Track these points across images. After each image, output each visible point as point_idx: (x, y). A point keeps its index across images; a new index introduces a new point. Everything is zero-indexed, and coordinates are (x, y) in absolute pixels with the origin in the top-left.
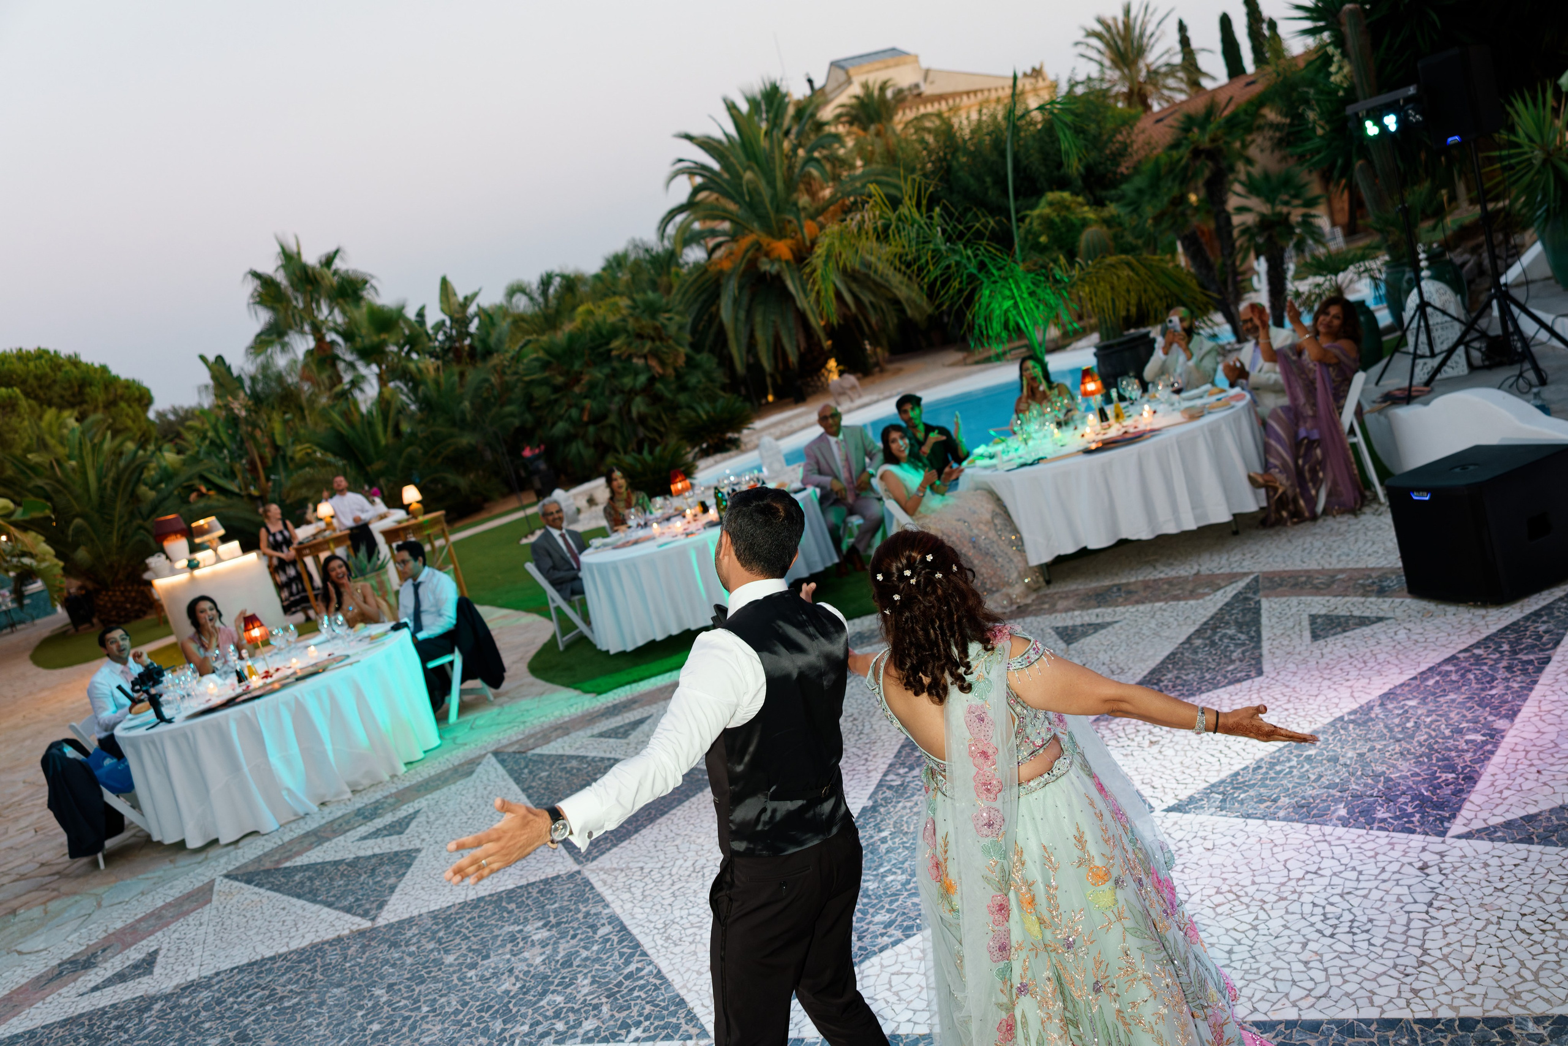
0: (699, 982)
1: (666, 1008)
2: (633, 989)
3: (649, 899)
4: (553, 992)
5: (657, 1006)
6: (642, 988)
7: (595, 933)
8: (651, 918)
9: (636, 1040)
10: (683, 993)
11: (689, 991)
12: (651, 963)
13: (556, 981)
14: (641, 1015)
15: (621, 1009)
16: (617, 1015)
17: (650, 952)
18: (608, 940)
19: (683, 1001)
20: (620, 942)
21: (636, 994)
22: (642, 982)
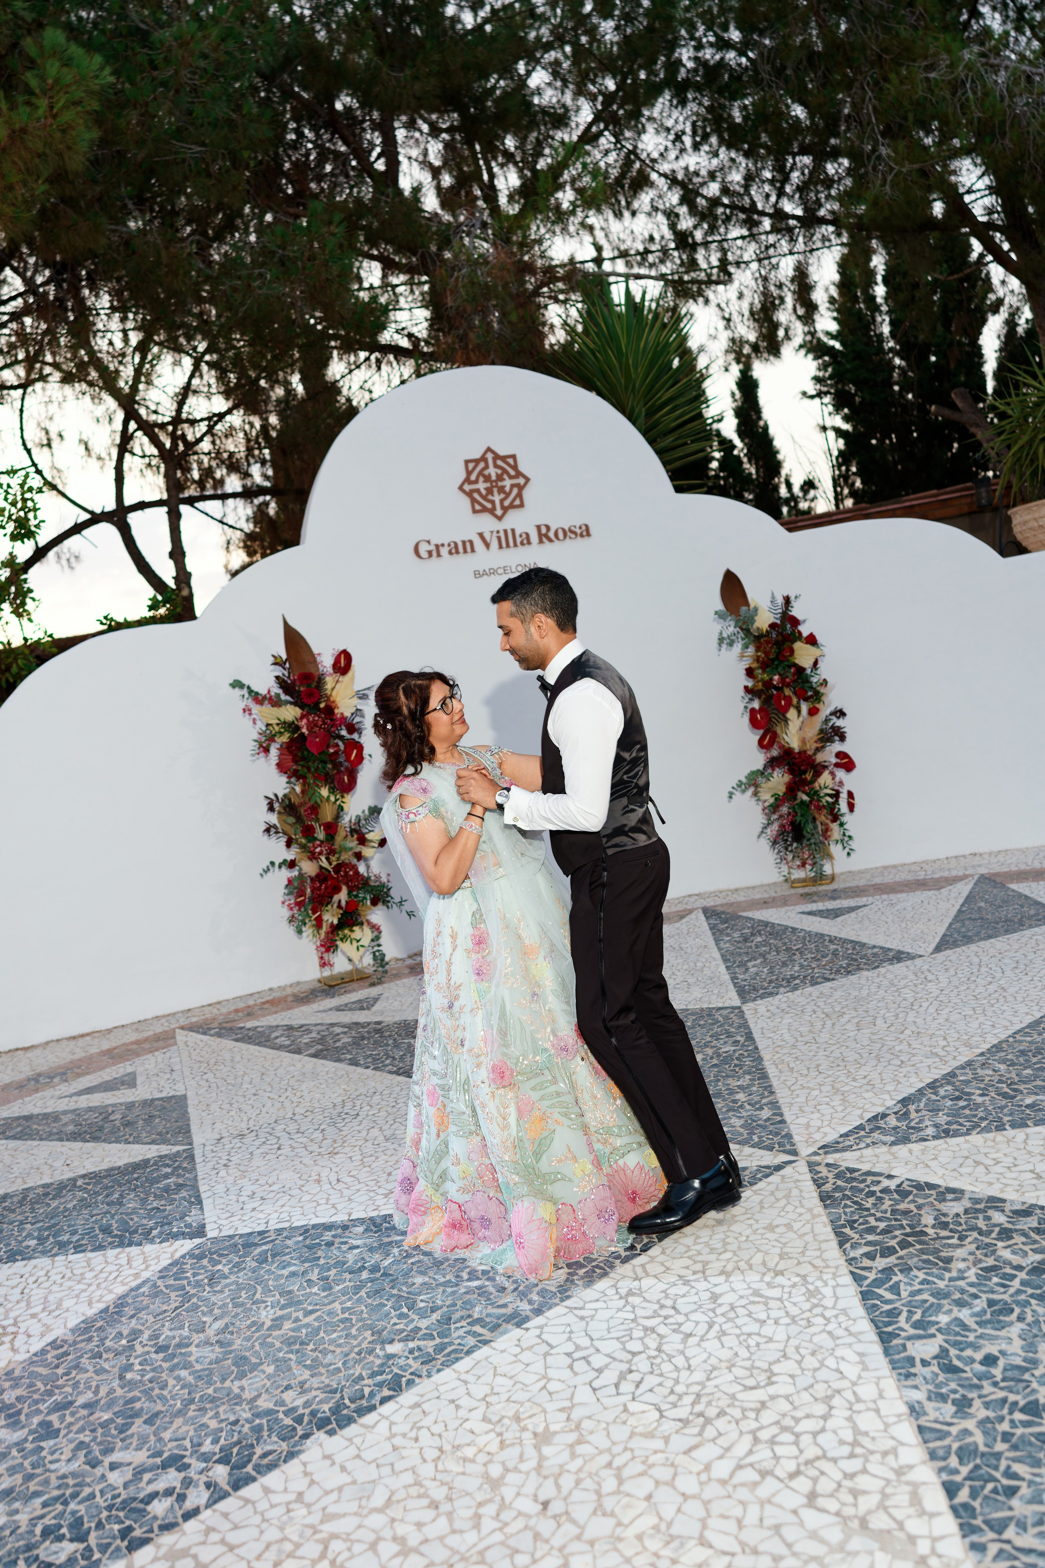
0: (791, 1216)
1: (845, 1197)
2: (885, 1232)
3: (821, 1390)
4: (1019, 1268)
5: (855, 1203)
6: (872, 1230)
7: (943, 1353)
8: (829, 1343)
9: (890, 1177)
10: (819, 1209)
11: (810, 1210)
12: (850, 1261)
13: (1016, 1283)
14: (880, 1199)
15: (906, 1213)
16: (912, 1207)
17: (848, 1279)
18: (917, 1325)
19: (822, 1199)
20: (893, 1314)
21: (882, 1225)
22: (871, 1238)
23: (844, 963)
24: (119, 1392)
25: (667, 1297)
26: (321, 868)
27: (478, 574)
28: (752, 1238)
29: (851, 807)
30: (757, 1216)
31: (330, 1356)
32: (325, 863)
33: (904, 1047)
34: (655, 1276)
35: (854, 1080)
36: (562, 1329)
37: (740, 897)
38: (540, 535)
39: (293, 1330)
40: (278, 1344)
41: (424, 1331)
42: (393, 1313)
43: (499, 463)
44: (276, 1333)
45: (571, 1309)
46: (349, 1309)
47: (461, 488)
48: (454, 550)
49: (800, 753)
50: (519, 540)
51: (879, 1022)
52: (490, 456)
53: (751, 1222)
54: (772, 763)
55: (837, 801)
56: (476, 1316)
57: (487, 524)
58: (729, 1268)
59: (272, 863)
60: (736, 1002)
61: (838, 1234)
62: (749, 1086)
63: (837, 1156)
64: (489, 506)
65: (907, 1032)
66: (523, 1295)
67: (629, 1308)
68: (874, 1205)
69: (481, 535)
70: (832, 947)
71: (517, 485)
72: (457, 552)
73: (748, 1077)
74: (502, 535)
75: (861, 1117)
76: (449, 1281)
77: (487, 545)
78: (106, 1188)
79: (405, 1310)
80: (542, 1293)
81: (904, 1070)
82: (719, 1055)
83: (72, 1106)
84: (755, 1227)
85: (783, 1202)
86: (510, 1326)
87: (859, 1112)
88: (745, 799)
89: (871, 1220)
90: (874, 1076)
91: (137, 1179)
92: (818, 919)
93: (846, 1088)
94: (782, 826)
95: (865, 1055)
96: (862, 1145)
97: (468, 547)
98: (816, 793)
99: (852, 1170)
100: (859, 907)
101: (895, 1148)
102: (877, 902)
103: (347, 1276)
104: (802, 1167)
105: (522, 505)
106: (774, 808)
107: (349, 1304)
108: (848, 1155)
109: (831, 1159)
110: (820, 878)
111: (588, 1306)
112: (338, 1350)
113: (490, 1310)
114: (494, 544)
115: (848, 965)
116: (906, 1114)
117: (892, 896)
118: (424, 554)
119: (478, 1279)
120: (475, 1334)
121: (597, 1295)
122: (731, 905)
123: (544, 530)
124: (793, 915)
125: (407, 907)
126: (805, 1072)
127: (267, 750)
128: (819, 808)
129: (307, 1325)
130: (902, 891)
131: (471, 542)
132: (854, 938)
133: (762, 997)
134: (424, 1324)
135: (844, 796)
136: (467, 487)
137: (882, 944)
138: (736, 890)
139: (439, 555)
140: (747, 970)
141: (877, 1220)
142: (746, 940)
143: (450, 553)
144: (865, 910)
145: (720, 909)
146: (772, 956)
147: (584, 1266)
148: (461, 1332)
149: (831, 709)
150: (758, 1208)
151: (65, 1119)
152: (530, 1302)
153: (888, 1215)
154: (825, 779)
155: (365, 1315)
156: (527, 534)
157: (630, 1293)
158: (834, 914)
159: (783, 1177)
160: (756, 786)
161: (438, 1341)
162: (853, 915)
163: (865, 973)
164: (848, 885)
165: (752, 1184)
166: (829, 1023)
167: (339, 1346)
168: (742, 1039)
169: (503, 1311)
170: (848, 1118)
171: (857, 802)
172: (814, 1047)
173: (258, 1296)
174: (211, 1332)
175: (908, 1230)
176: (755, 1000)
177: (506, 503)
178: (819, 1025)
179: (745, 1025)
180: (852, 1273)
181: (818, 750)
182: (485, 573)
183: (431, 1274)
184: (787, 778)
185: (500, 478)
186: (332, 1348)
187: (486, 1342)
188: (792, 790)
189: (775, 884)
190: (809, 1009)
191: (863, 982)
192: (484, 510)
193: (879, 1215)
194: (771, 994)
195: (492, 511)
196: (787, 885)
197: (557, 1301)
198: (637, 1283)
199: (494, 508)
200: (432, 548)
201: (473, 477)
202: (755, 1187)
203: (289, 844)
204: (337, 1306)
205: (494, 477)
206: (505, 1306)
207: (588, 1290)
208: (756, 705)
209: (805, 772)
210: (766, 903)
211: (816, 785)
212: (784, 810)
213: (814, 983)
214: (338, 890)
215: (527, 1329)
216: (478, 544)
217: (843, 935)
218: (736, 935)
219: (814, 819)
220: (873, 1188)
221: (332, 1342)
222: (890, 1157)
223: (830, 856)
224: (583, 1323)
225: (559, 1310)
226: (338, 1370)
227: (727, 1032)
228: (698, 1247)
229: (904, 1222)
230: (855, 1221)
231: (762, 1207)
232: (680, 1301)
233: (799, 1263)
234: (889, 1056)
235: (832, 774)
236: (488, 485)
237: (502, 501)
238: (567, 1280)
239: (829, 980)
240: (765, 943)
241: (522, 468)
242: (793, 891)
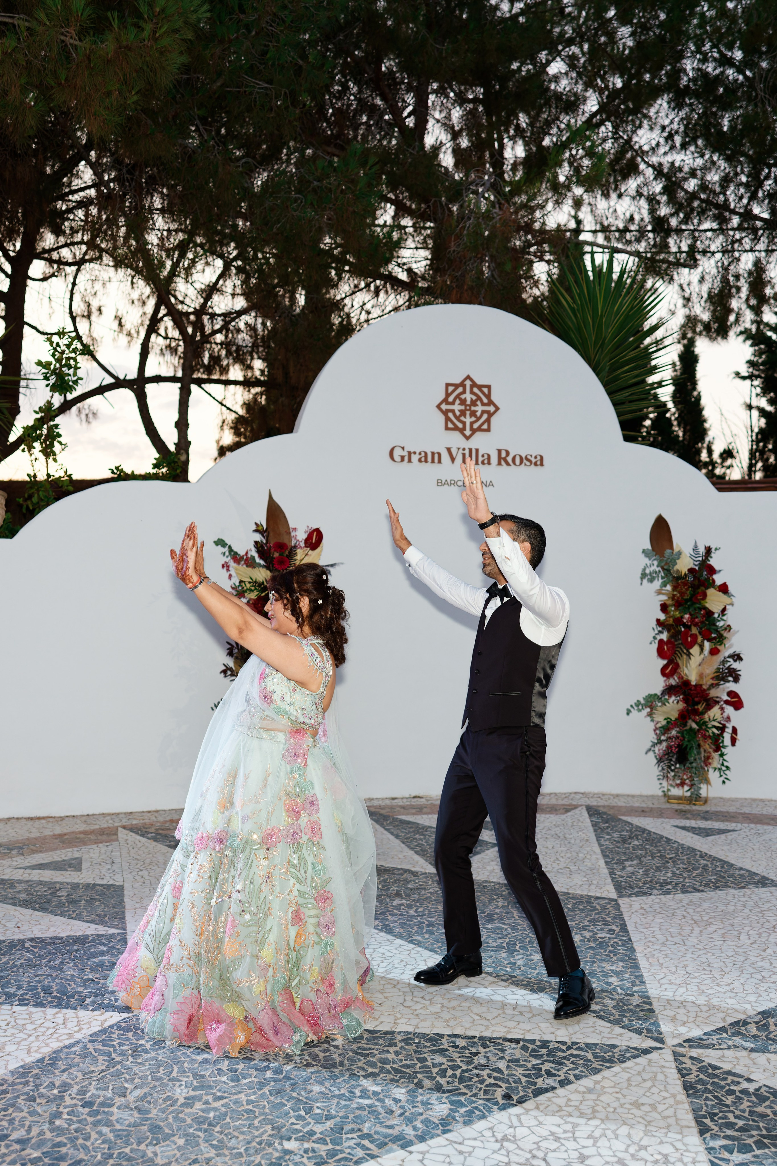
0: (656, 1097)
1: (706, 1090)
2: (742, 1129)
5: (716, 1097)
6: (730, 1125)
9: (748, 1080)
10: (682, 1096)
11: (674, 1096)
12: (710, 1150)
14: (739, 1098)
15: (763, 1116)
16: (769, 1111)
19: (685, 1088)
21: (740, 1123)
22: (729, 1132)
23: (713, 878)
24: (48, 1135)
25: (539, 1148)
27: (440, 483)
28: (619, 1110)
29: (733, 741)
30: (625, 1091)
31: (233, 1141)
33: (766, 964)
34: (528, 1127)
35: (719, 985)
36: (442, 1158)
37: (621, 803)
38: (500, 458)
39: (203, 1111)
40: (189, 1121)
41: (318, 1135)
42: (292, 1114)
43: (476, 390)
44: (188, 1110)
45: (452, 1142)
46: (253, 1102)
47: (439, 407)
48: (424, 458)
49: (696, 686)
50: (480, 459)
51: (744, 937)
52: (468, 383)
53: (619, 1096)
54: (670, 690)
55: (722, 734)
56: (365, 1131)
57: (455, 440)
58: (597, 1134)
60: (613, 895)
61: (699, 1123)
62: (622, 972)
63: (701, 1051)
64: (460, 425)
65: (769, 951)
66: (409, 1121)
67: (503, 1152)
68: (734, 1103)
69: (449, 450)
70: (703, 862)
71: (488, 412)
72: (426, 461)
73: (621, 964)
74: (467, 452)
75: (724, 1020)
76: (343, 1095)
77: (453, 459)
78: (50, 953)
79: (302, 1113)
80: (426, 1122)
81: (765, 985)
82: (596, 939)
83: (26, 877)
84: (623, 1101)
85: (649, 1084)
86: (395, 1146)
87: (722, 1015)
88: (641, 717)
89: (730, 1115)
90: (737, 984)
91: (76, 951)
92: (690, 834)
93: (711, 991)
94: (669, 747)
95: (730, 965)
96: (724, 1046)
97: (435, 458)
98: (705, 723)
99: (715, 1068)
100: (729, 831)
101: (754, 1055)
102: (746, 829)
103: (253, 1072)
104: (667, 1055)
105: (488, 430)
106: (665, 729)
107: (253, 1098)
108: (710, 1052)
109: (695, 1052)
110: (695, 798)
111: (466, 1142)
112: (241, 1137)
113: (378, 1128)
114: (459, 459)
115: (717, 881)
116: (766, 1026)
117: (759, 826)
118: (397, 458)
119: (369, 1098)
120: (364, 1147)
121: (476, 1135)
122: (613, 807)
123: (504, 454)
124: (668, 827)
126: (673, 969)
128: (705, 737)
129: (215, 1109)
130: (768, 824)
131: (439, 454)
132: (722, 858)
133: (637, 895)
134: (318, 1128)
135: (729, 730)
136: (444, 407)
137: (748, 867)
138: (617, 796)
139: (410, 461)
140: (624, 868)
141: (736, 1117)
142: (624, 841)
143: (420, 460)
144: (734, 835)
145: (602, 810)
146: (647, 860)
147: (465, 1106)
148: (351, 1143)
149: (730, 651)
150: (625, 1085)
151: (19, 887)
152: (415, 1128)
153: (746, 1115)
154: (715, 712)
155: (267, 1111)
156: (489, 456)
157: (505, 1138)
158: (706, 833)
159: (650, 1061)
160: (652, 707)
161: (330, 1146)
162: (723, 836)
163: (732, 891)
164: (719, 809)
165: (621, 1062)
166: (697, 930)
167: (243, 1133)
168: (617, 929)
169: (390, 1131)
170: (712, 1018)
171: (739, 737)
172: (683, 949)
173: (174, 1074)
174: (131, 1098)
175: (764, 1132)
176: (630, 896)
177: (476, 426)
178: (687, 930)
179: (620, 917)
180: (711, 1161)
181: (712, 686)
182: (446, 483)
183: (328, 1085)
184: (681, 705)
185: (474, 403)
186: (236, 1134)
187: (373, 1157)
188: (683, 716)
189: (653, 797)
190: (680, 913)
191: (730, 898)
192: (456, 428)
193: (738, 1113)
194: (645, 894)
195: (462, 431)
196: (663, 800)
197: (439, 1132)
198: (511, 1130)
199: (464, 428)
200: (405, 453)
201: (451, 399)
202: (624, 1065)
204: (242, 1096)
205: (468, 402)
206: (391, 1127)
207: (467, 1128)
208: (664, 636)
209: (698, 703)
210: (643, 812)
211: (706, 716)
212: (674, 733)
213: (685, 891)
215: (411, 1152)
216: (445, 457)
217: (713, 853)
218: (616, 835)
219: (699, 746)
220: (733, 1088)
221: (236, 1128)
222: (748, 1062)
223: (707, 782)
224: (461, 1158)
225: (440, 1140)
226: (240, 1155)
227: (604, 920)
228: (570, 1109)
229: (761, 1124)
230: (716, 1114)
231: (629, 1085)
232: (550, 1155)
233: (662, 1142)
234: (752, 970)
235: (722, 709)
236: (463, 407)
237: (472, 424)
238: (449, 1115)
239: (698, 891)
240: (643, 848)
241: (493, 398)
242: (668, 806)
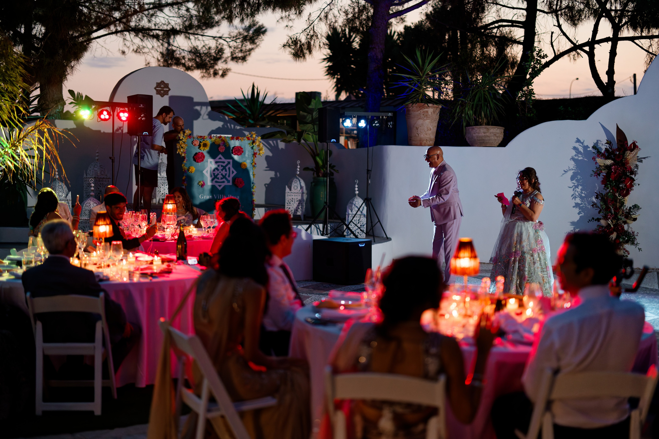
26: (609, 224)
32: (610, 222)
59: (593, 218)
125: (639, 246)
127: (599, 175)
203: (599, 212)
214: (612, 233)
